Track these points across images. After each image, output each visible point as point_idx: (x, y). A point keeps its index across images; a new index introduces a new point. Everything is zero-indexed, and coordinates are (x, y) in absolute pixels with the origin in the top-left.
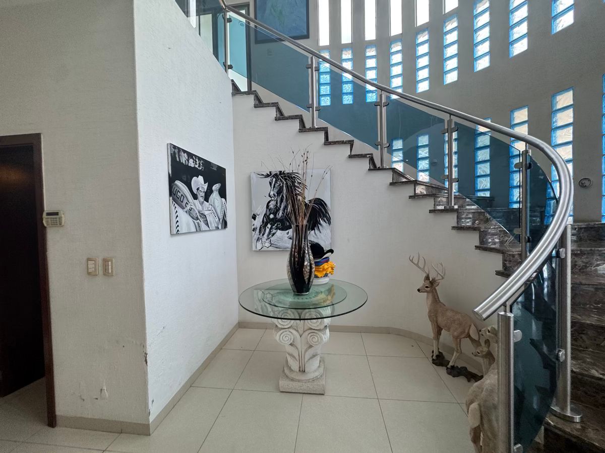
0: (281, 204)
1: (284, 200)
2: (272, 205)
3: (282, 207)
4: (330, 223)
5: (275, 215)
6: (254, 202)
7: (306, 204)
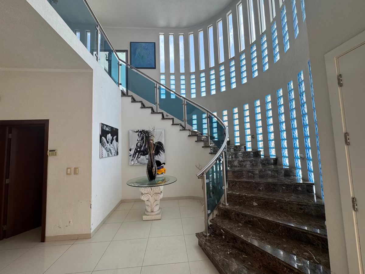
0: (143, 144)
1: (144, 142)
2: (139, 145)
3: (143, 145)
4: (164, 152)
5: (140, 149)
6: (130, 143)
7: (154, 144)
